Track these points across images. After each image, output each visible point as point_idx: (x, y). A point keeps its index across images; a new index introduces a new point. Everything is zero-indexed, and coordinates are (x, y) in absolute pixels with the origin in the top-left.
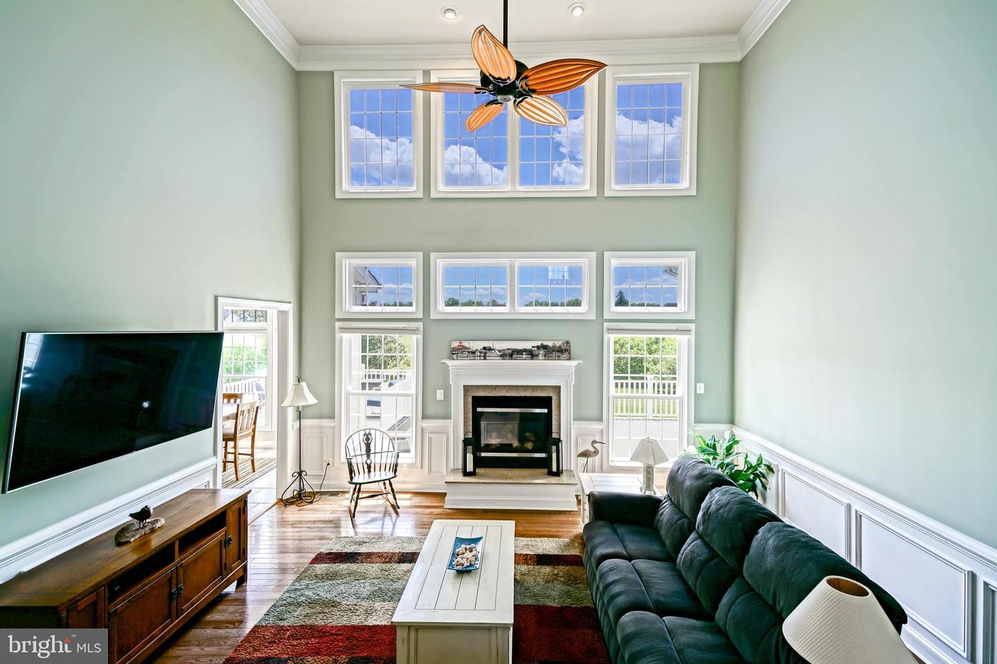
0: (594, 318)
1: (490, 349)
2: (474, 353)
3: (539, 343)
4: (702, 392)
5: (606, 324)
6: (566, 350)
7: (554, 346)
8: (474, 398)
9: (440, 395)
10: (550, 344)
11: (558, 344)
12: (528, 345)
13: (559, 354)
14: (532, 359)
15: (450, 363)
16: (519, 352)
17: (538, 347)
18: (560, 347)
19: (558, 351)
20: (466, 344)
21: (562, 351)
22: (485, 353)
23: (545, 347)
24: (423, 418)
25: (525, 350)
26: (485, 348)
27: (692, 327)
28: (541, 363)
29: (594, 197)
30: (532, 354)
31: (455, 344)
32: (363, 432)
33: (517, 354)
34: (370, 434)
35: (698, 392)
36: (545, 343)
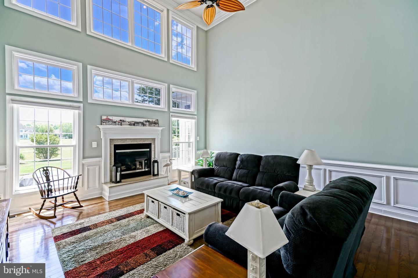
0: (167, 111)
1: (123, 121)
2: (115, 122)
3: (146, 120)
4: (199, 140)
5: (171, 114)
6: (157, 123)
7: (152, 121)
8: (115, 145)
9: (94, 145)
10: (151, 120)
11: (154, 120)
12: (141, 120)
13: (155, 125)
14: (143, 126)
15: (101, 127)
16: (138, 123)
17: (146, 121)
18: (155, 122)
19: (154, 123)
20: (110, 118)
21: (156, 123)
22: (121, 123)
23: (149, 121)
24: (83, 159)
25: (140, 122)
26: (121, 120)
27: (196, 117)
28: (147, 128)
30: (143, 124)
31: (104, 117)
33: (137, 124)
35: (198, 140)
36: (149, 120)
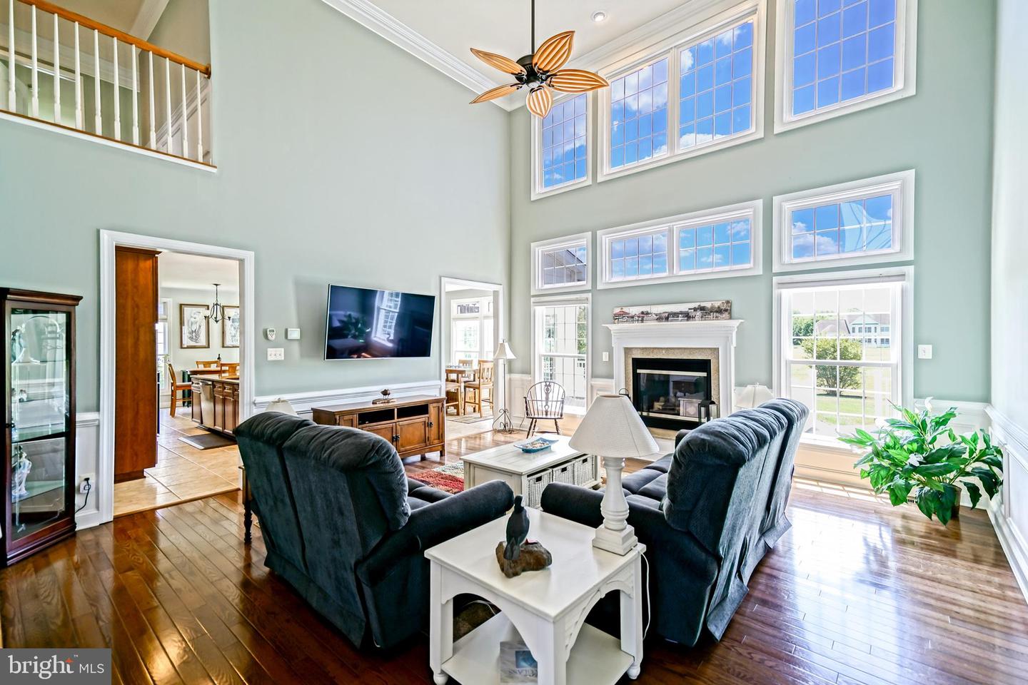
0: (761, 273)
1: (647, 313)
2: (633, 317)
3: (696, 305)
4: (929, 355)
5: (775, 279)
6: (726, 310)
7: (712, 307)
8: (635, 360)
9: (605, 357)
10: (708, 305)
11: (717, 304)
12: (684, 308)
13: (718, 314)
14: (688, 320)
15: (613, 327)
16: (675, 315)
17: (695, 309)
18: (719, 307)
19: (717, 312)
20: (626, 310)
21: (723, 311)
22: (643, 317)
23: (702, 309)
24: (592, 377)
25: (681, 313)
26: (643, 313)
27: (910, 270)
28: (697, 323)
29: (760, 139)
30: (688, 316)
31: (617, 310)
32: (544, 384)
33: (673, 317)
34: (550, 386)
35: (921, 356)
36: (703, 304)
